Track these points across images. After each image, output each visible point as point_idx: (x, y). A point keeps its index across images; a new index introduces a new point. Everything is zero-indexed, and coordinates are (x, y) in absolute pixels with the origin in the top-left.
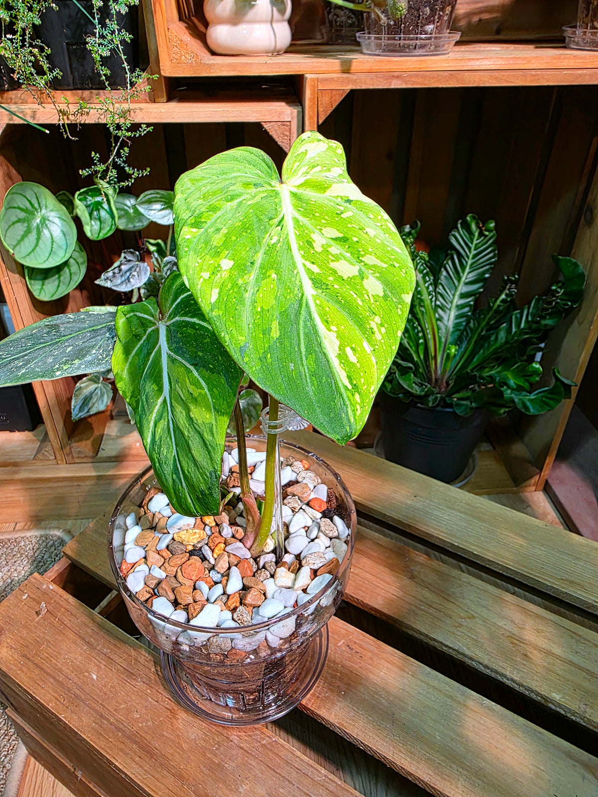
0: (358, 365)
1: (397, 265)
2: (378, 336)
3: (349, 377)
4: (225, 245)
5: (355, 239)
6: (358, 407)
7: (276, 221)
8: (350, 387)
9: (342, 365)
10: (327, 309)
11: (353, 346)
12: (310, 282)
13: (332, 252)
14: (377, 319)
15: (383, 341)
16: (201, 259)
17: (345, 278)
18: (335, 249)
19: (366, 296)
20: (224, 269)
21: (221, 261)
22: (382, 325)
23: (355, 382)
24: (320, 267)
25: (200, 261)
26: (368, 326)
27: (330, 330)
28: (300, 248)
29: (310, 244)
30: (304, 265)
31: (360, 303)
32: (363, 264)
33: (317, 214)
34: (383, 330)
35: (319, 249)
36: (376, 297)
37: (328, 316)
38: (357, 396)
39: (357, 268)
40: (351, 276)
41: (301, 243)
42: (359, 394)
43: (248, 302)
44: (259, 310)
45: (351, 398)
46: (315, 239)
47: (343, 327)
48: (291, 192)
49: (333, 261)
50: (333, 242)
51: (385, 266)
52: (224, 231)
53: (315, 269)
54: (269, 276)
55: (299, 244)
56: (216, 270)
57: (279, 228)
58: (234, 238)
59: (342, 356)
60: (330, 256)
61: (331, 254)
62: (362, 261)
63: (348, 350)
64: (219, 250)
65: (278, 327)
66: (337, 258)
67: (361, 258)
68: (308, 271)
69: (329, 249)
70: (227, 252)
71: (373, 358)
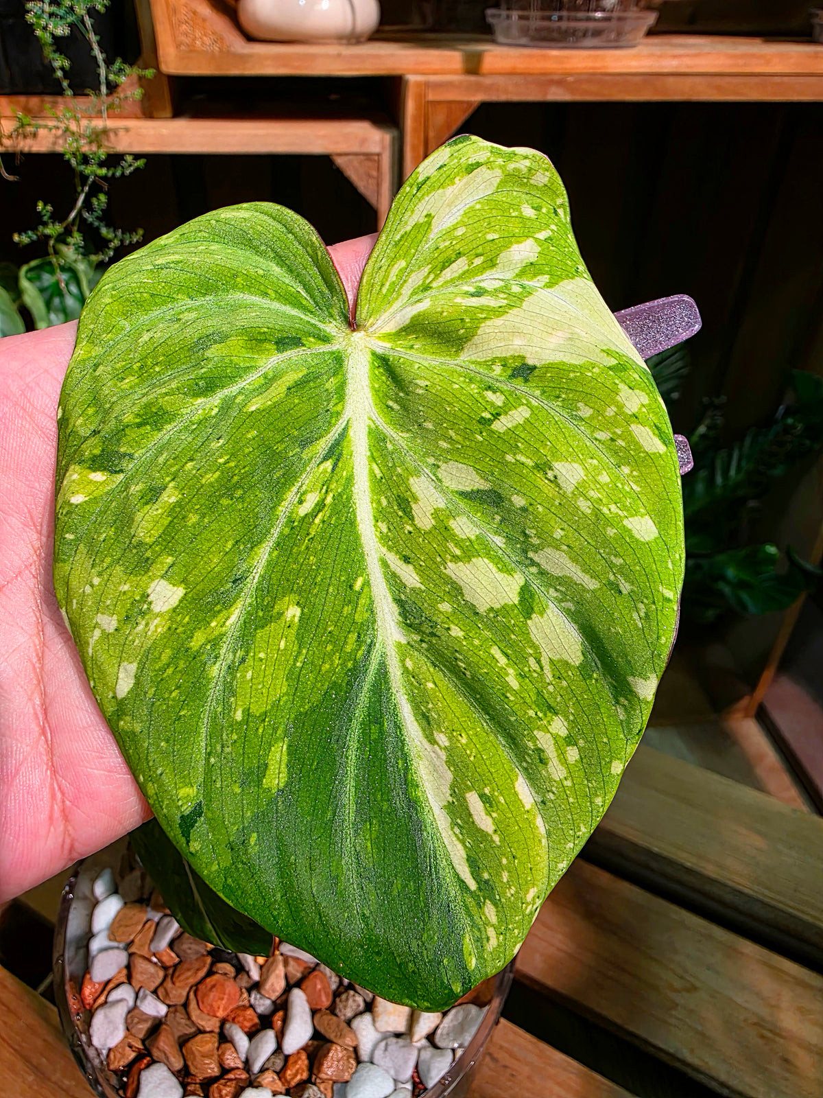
0: (496, 838)
1: (626, 587)
2: (556, 771)
3: (473, 863)
4: (168, 540)
5: (519, 501)
6: (491, 932)
7: (322, 446)
8: (473, 885)
9: (457, 831)
10: (430, 685)
11: (487, 791)
12: (395, 609)
13: (457, 531)
14: (559, 726)
15: (568, 783)
16: (100, 574)
17: (482, 610)
18: (466, 527)
19: (532, 661)
20: (156, 608)
21: (153, 585)
22: (570, 740)
23: (486, 876)
24: (420, 571)
25: (96, 581)
26: (530, 744)
27: (433, 741)
28: (381, 515)
29: (404, 504)
30: (385, 564)
31: (513, 682)
32: (534, 570)
33: (429, 425)
34: (573, 754)
35: (425, 521)
36: (560, 667)
37: (430, 706)
38: (490, 911)
39: (518, 580)
40: (497, 606)
41: (384, 502)
42: (496, 905)
43: (214, 691)
44: (239, 716)
45: (474, 910)
46: (419, 495)
47: (464, 741)
48: (374, 354)
49: (456, 559)
50: (462, 504)
51: (592, 585)
52: (170, 497)
53: (410, 577)
54: (280, 614)
55: (379, 502)
56: (137, 610)
57: (328, 465)
58: (193, 519)
59: (458, 811)
60: (451, 545)
61: (453, 537)
62: (533, 563)
63: (473, 799)
64: (148, 554)
65: (285, 758)
66: (469, 552)
67: (531, 554)
68: (393, 580)
69: (452, 524)
70: (170, 560)
71: (539, 822)
